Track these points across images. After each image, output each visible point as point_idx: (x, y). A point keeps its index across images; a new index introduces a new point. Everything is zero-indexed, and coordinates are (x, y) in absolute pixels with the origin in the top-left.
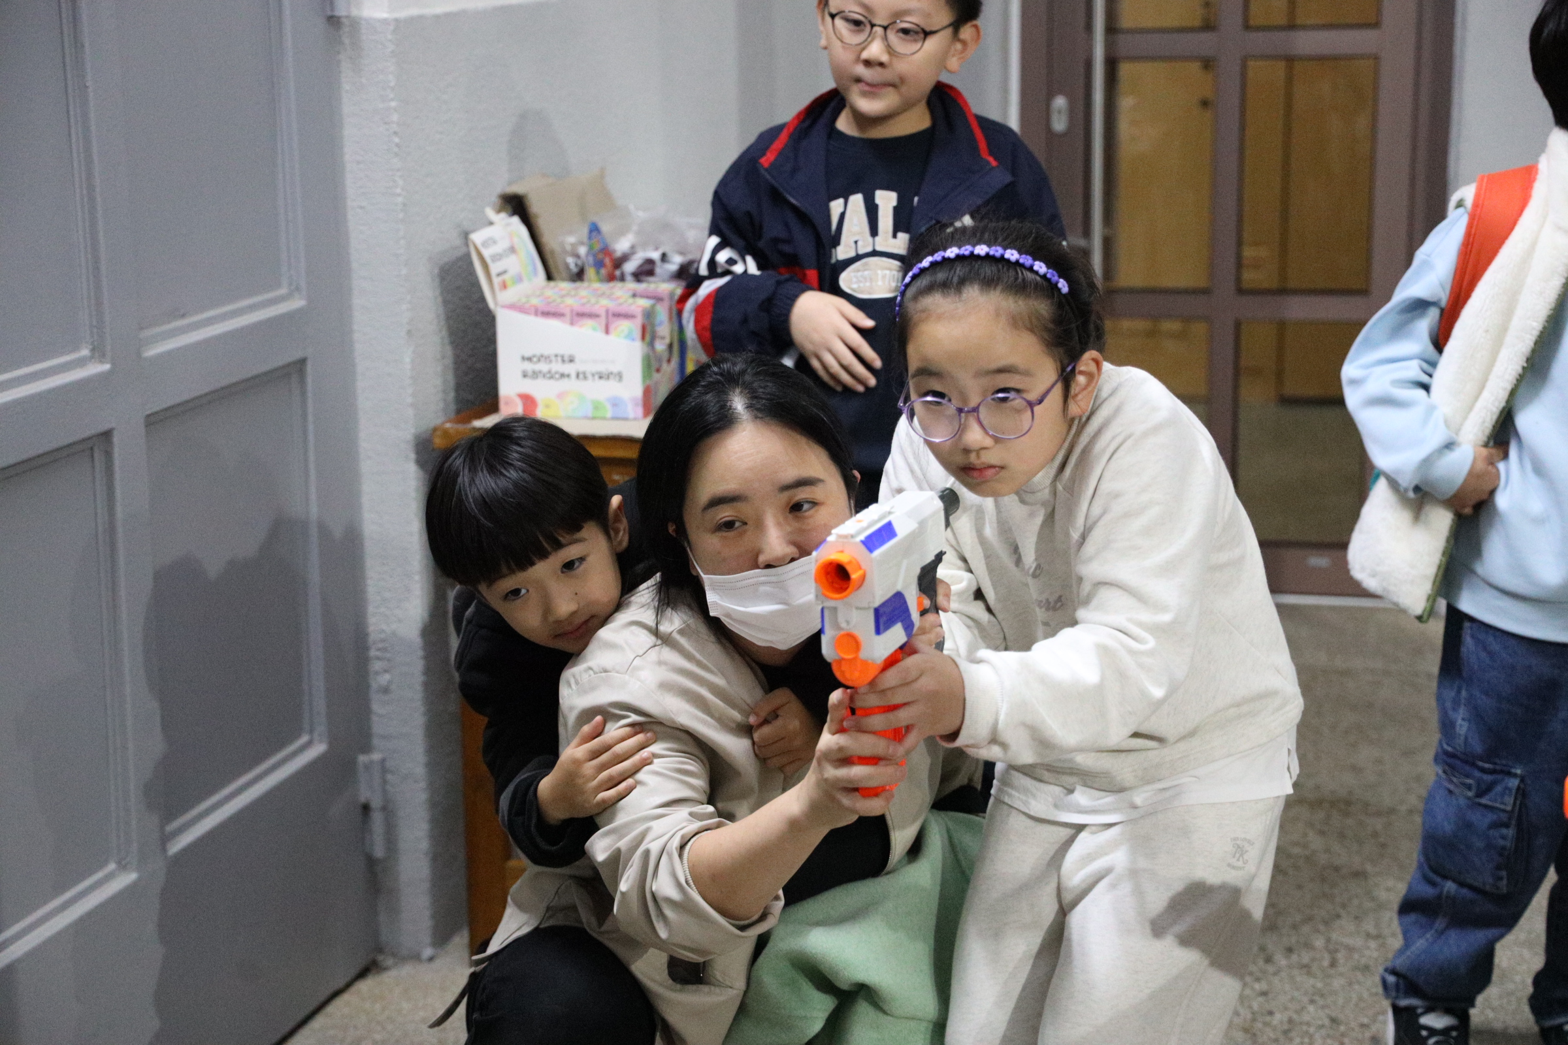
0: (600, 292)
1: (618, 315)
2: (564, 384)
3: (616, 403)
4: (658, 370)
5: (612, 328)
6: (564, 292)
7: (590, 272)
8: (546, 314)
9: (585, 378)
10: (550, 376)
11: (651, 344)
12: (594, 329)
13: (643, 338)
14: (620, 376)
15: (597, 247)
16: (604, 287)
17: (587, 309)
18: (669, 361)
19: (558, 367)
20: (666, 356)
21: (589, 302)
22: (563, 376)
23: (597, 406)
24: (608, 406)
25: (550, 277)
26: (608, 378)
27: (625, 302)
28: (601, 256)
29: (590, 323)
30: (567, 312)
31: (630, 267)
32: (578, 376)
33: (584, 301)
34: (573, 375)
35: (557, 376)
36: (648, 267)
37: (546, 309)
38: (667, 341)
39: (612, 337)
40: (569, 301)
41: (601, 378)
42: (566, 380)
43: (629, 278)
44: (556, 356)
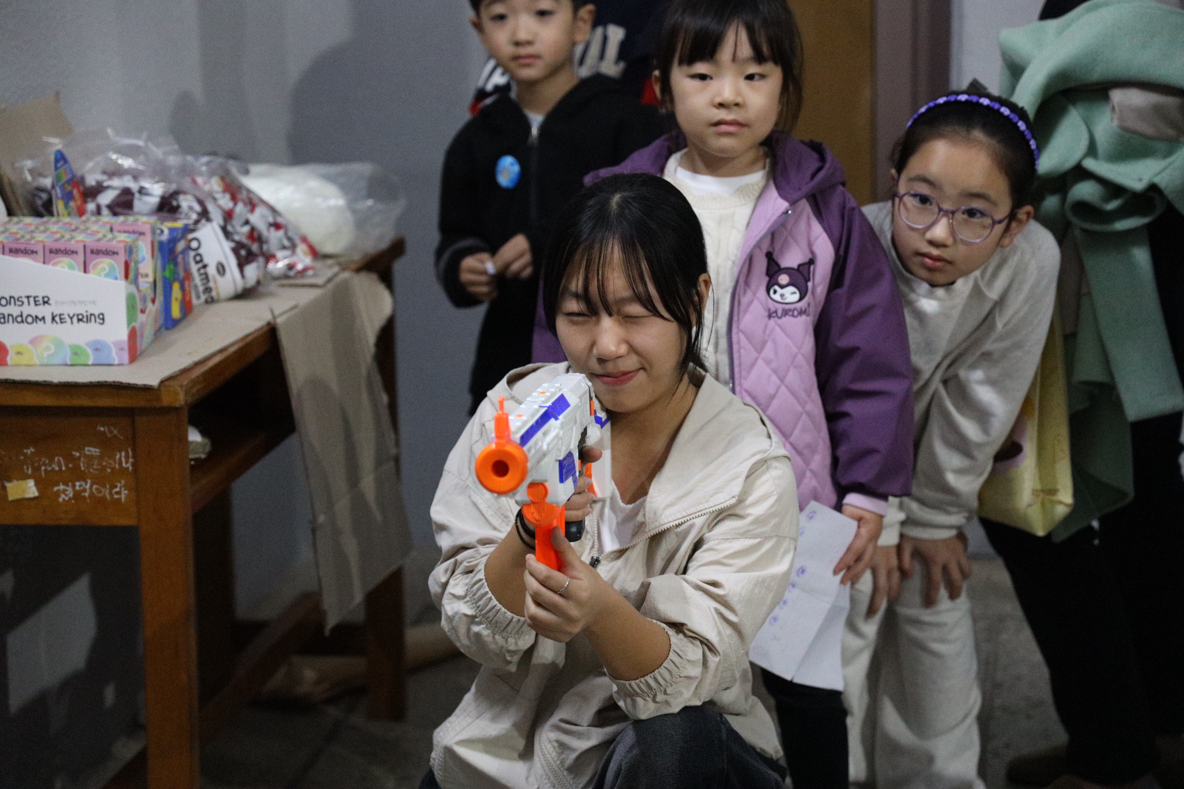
0: (73, 227)
1: (97, 252)
2: (38, 328)
3: (98, 347)
4: (143, 311)
5: (90, 267)
6: (32, 228)
7: (59, 205)
8: (15, 252)
9: (62, 321)
10: (22, 319)
11: (135, 282)
12: (71, 267)
13: (127, 276)
14: (102, 318)
15: (64, 178)
16: (75, 221)
17: (61, 245)
18: (153, 301)
19: (30, 309)
20: (150, 294)
21: (63, 237)
22: (36, 319)
23: (76, 351)
24: (90, 351)
25: (10, 213)
26: (88, 320)
27: (105, 236)
28: (69, 188)
29: (66, 260)
30: (39, 248)
31: (105, 198)
32: (53, 319)
33: (58, 236)
34: (49, 319)
35: (30, 320)
36: (125, 198)
37: (14, 246)
38: (151, 279)
39: (91, 276)
40: (40, 237)
41: (79, 320)
42: (40, 323)
43: (105, 211)
44: (28, 297)
